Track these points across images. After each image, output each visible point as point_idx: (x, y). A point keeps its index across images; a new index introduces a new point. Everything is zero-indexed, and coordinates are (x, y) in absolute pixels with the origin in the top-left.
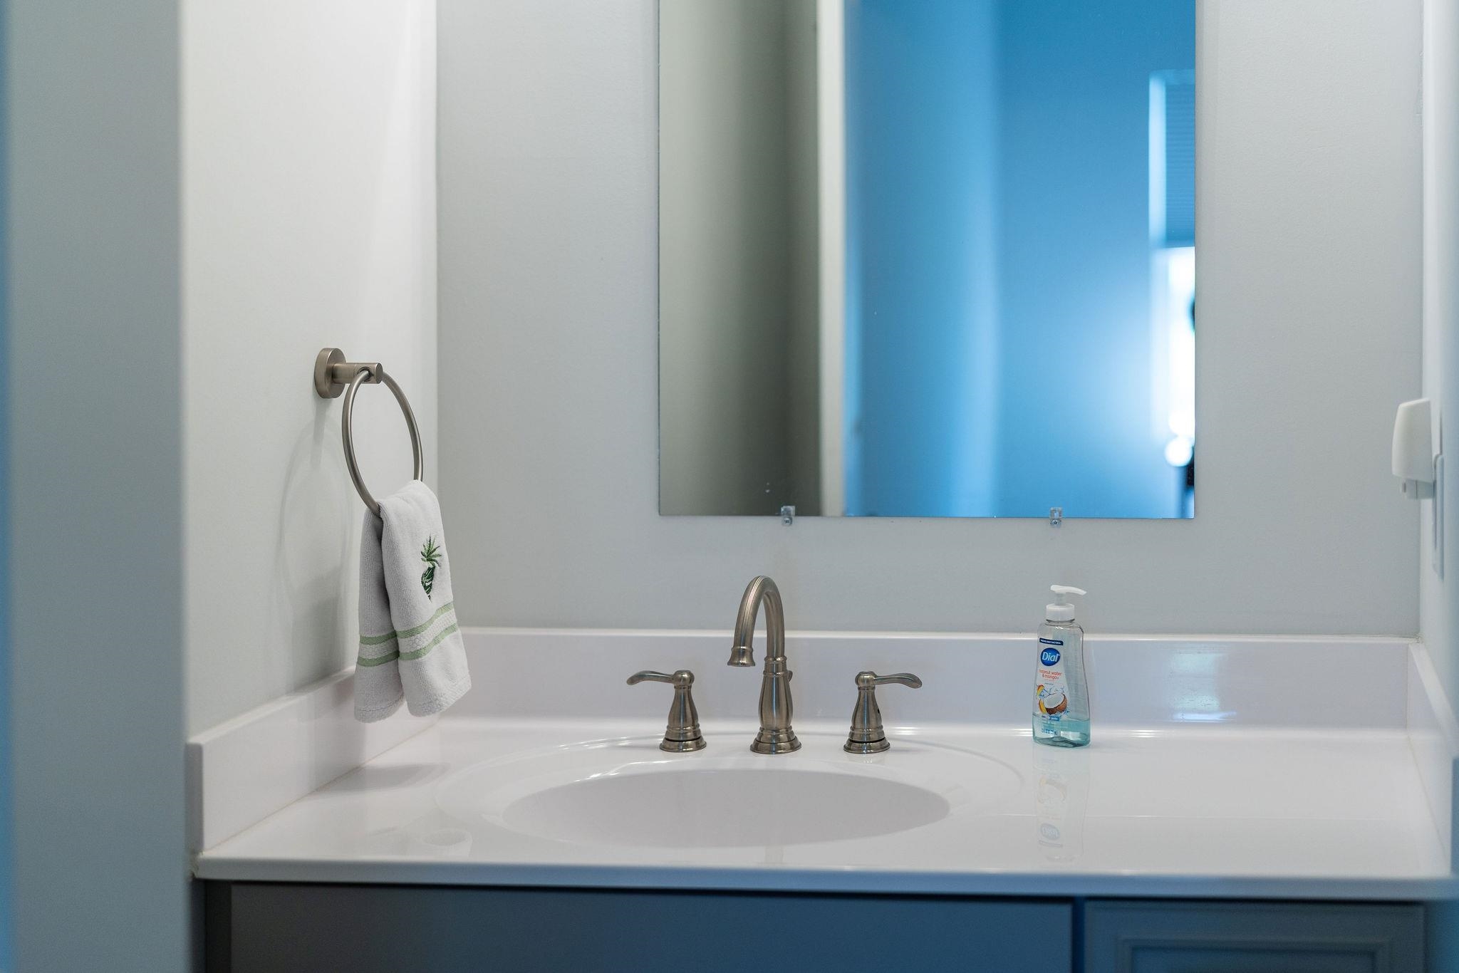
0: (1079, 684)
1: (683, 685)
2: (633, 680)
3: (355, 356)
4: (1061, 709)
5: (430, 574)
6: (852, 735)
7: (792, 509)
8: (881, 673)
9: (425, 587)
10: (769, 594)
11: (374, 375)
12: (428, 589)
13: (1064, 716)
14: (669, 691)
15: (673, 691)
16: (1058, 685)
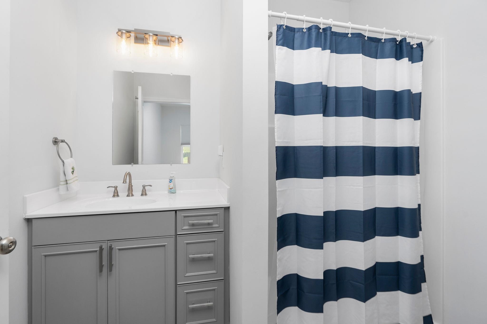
0: (175, 185)
1: (116, 188)
2: (108, 188)
3: (60, 138)
4: (172, 188)
5: (73, 171)
6: (142, 194)
7: (133, 163)
8: (146, 185)
9: (72, 174)
10: (129, 174)
11: (63, 141)
12: (73, 174)
13: (172, 189)
14: (114, 188)
15: (114, 189)
16: (172, 185)
